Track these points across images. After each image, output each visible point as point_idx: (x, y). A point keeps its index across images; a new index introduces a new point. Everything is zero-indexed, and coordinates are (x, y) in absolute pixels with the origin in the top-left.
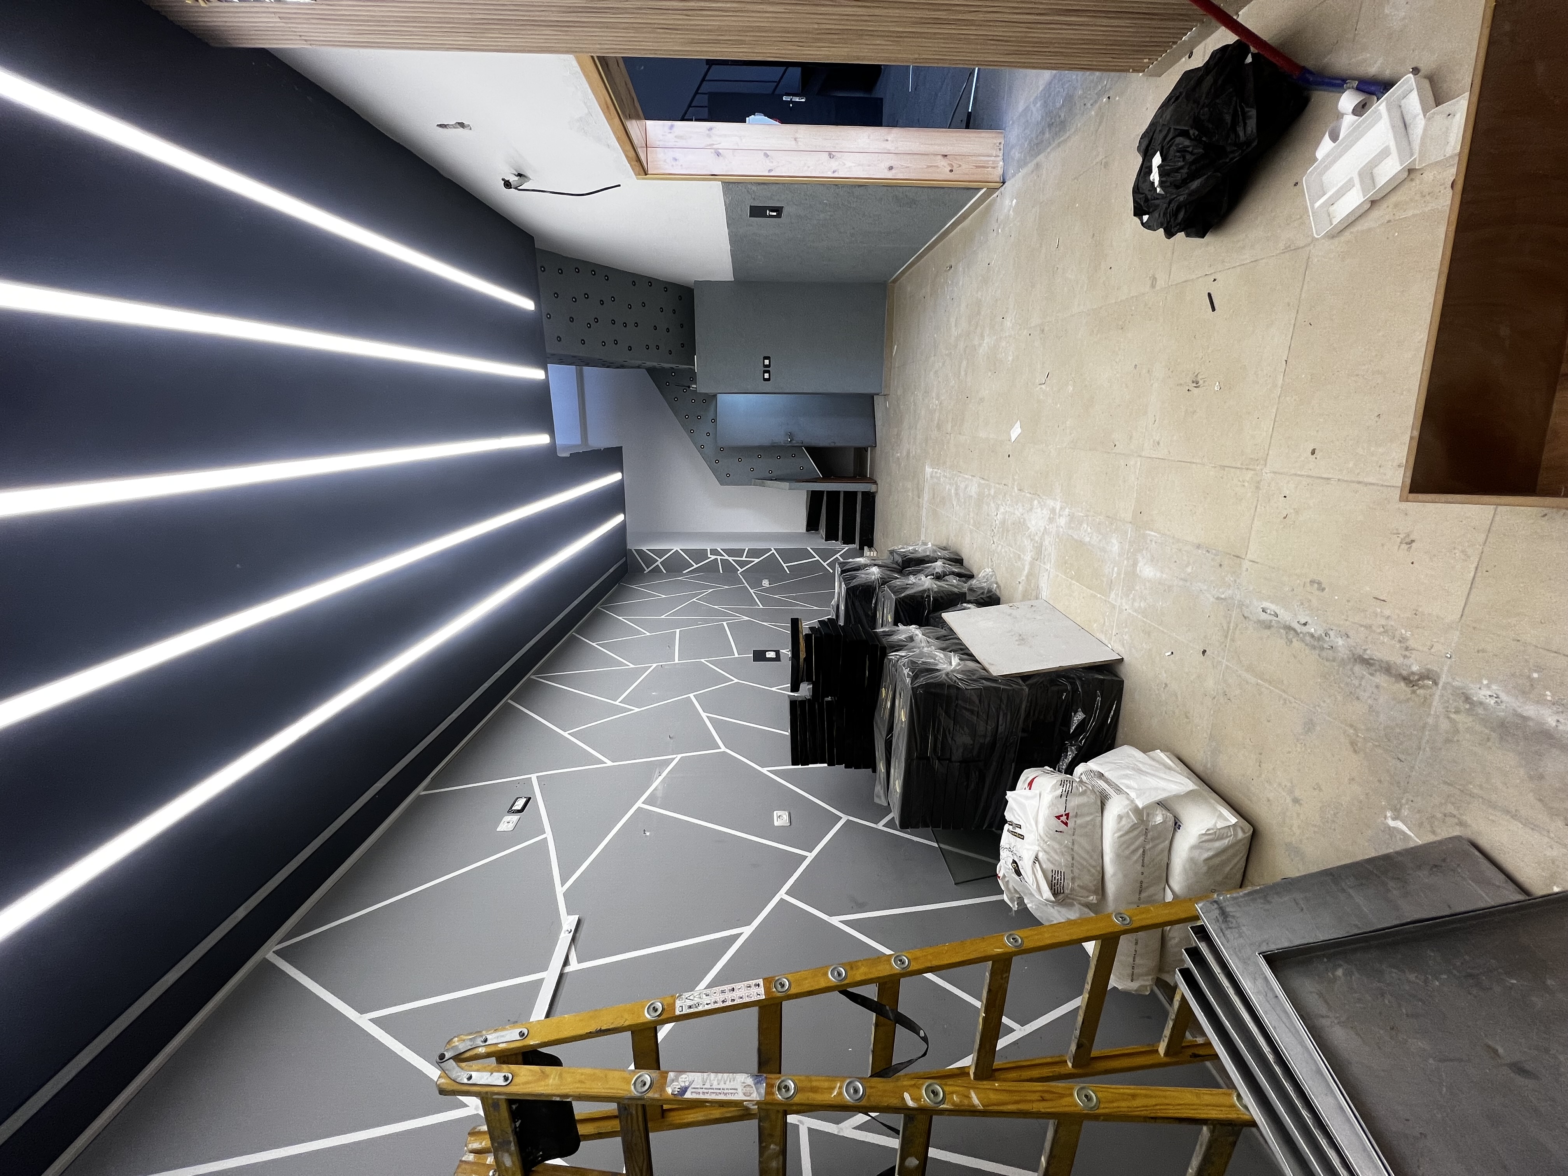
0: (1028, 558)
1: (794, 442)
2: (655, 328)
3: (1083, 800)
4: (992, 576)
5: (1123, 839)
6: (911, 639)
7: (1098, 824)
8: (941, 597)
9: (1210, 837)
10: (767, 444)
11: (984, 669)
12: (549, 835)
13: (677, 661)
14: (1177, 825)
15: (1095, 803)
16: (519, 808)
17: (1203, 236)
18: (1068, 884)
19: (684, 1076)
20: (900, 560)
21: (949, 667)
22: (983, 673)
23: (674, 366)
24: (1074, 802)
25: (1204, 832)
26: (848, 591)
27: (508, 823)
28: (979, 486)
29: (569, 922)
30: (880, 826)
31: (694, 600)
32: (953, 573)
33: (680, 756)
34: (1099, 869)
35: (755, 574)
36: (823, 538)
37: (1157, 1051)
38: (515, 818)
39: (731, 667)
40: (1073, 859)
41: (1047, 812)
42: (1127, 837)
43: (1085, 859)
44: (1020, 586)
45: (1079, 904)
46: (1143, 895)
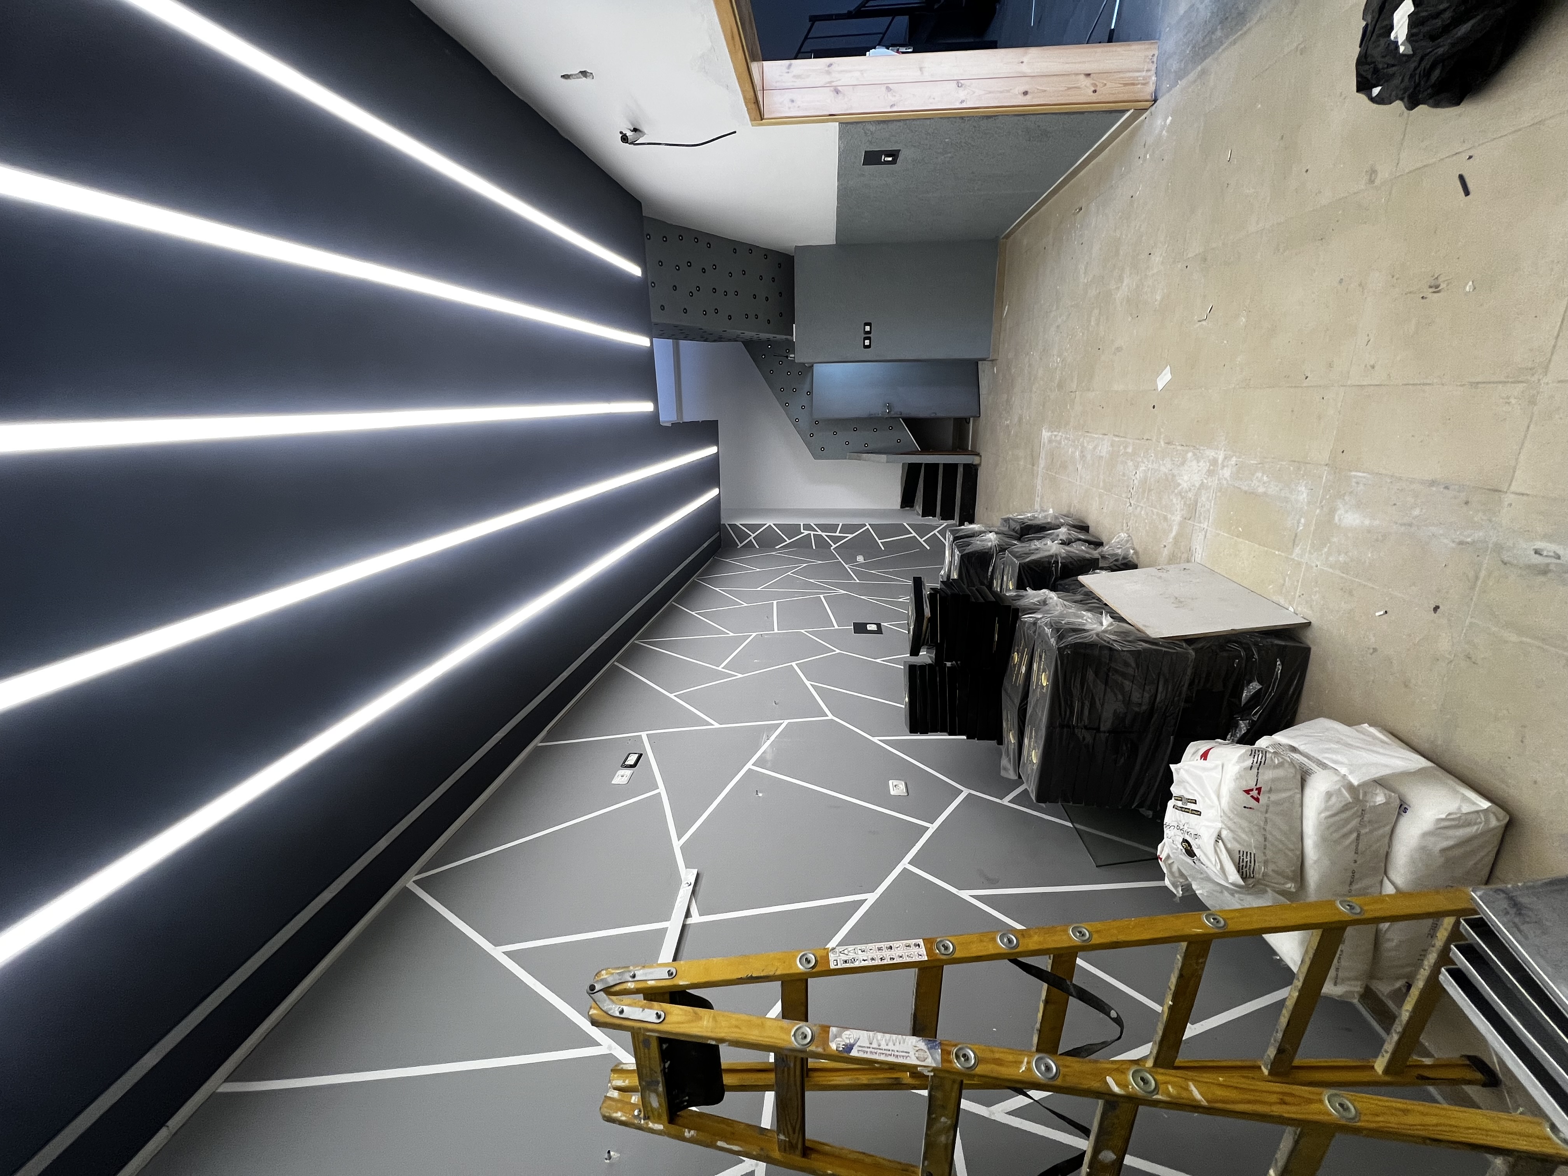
0: (1177, 518)
1: (892, 413)
2: (755, 297)
3: (1280, 773)
4: (1127, 541)
5: (1332, 820)
6: (1044, 602)
7: (1298, 802)
8: (1071, 562)
9: (1453, 823)
10: (866, 416)
11: (1138, 630)
12: (662, 789)
13: (776, 631)
14: (1402, 808)
15: (1294, 777)
16: (632, 763)
17: (1458, 103)
18: (1260, 868)
19: (847, 1032)
20: (1018, 527)
21: (1101, 627)
22: (1139, 635)
23: (771, 336)
24: (1267, 775)
25: (1443, 816)
26: (963, 558)
27: (622, 777)
28: (1112, 445)
29: (688, 876)
30: (1006, 801)
31: (789, 573)
32: (1080, 540)
33: (786, 722)
34: (1298, 853)
35: (849, 550)
36: (918, 514)
37: (1373, 1067)
38: (628, 772)
39: (833, 638)
40: (1265, 839)
41: (1232, 785)
42: (1337, 818)
43: (1281, 841)
44: (1166, 549)
45: (1275, 891)
46: (1355, 887)
